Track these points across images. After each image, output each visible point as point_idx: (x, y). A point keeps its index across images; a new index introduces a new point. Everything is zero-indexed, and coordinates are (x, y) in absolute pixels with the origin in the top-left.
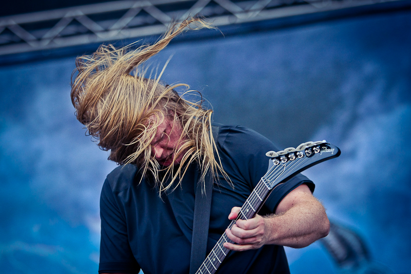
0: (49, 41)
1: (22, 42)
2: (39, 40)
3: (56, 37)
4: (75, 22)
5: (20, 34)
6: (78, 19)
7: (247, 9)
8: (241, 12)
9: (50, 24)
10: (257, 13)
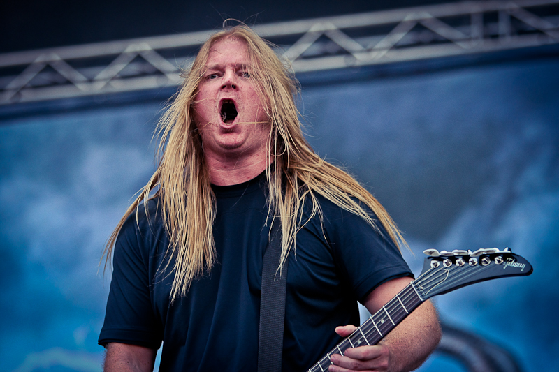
0: (104, 82)
1: (69, 83)
2: (91, 81)
3: (114, 78)
4: (139, 58)
5: (66, 72)
6: (143, 55)
7: (369, 47)
8: (361, 52)
9: (106, 61)
10: (384, 53)
